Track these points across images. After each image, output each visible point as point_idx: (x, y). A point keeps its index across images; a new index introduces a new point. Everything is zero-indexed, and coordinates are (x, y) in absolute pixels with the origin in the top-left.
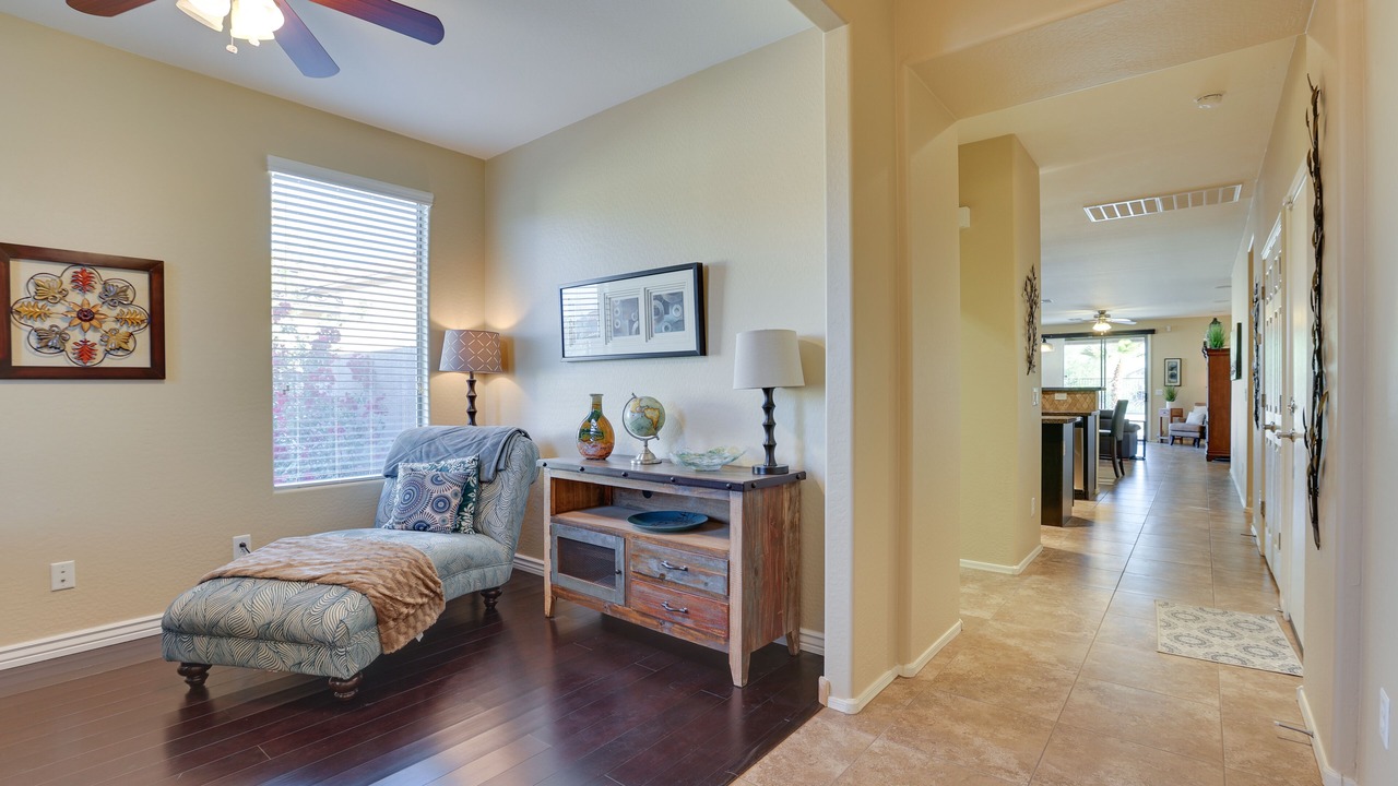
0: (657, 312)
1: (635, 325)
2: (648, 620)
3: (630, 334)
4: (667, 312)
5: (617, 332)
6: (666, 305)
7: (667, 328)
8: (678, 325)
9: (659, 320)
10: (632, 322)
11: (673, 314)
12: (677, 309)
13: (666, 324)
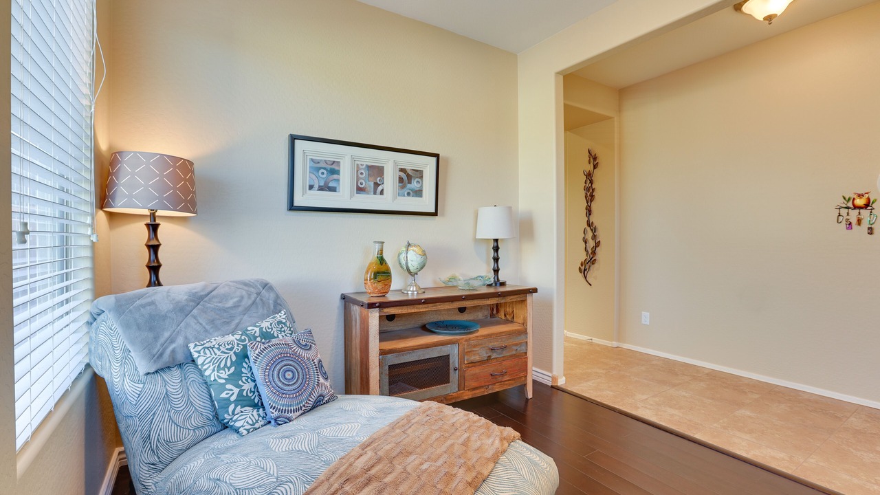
0: (401, 180)
1: (380, 188)
2: (477, 391)
3: (375, 193)
4: (410, 182)
5: (360, 190)
6: (409, 178)
7: (409, 194)
8: (418, 193)
9: (403, 187)
10: (377, 185)
11: (414, 185)
12: (418, 182)
13: (409, 191)
